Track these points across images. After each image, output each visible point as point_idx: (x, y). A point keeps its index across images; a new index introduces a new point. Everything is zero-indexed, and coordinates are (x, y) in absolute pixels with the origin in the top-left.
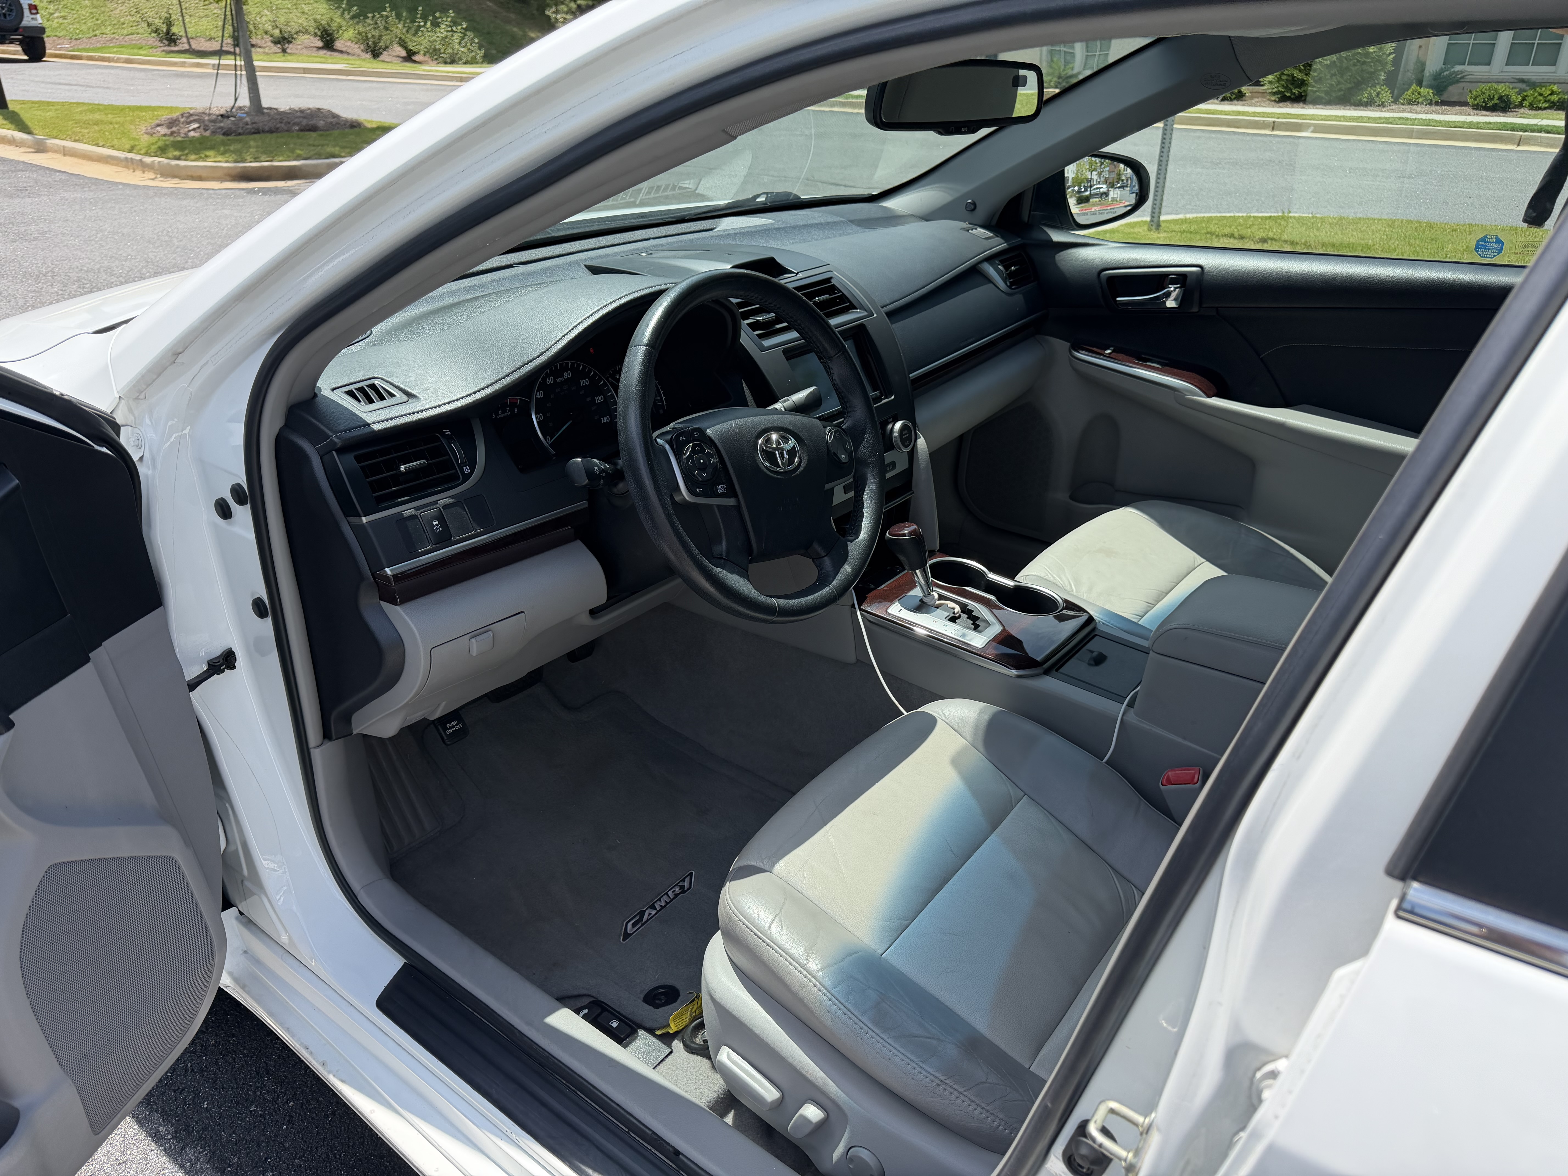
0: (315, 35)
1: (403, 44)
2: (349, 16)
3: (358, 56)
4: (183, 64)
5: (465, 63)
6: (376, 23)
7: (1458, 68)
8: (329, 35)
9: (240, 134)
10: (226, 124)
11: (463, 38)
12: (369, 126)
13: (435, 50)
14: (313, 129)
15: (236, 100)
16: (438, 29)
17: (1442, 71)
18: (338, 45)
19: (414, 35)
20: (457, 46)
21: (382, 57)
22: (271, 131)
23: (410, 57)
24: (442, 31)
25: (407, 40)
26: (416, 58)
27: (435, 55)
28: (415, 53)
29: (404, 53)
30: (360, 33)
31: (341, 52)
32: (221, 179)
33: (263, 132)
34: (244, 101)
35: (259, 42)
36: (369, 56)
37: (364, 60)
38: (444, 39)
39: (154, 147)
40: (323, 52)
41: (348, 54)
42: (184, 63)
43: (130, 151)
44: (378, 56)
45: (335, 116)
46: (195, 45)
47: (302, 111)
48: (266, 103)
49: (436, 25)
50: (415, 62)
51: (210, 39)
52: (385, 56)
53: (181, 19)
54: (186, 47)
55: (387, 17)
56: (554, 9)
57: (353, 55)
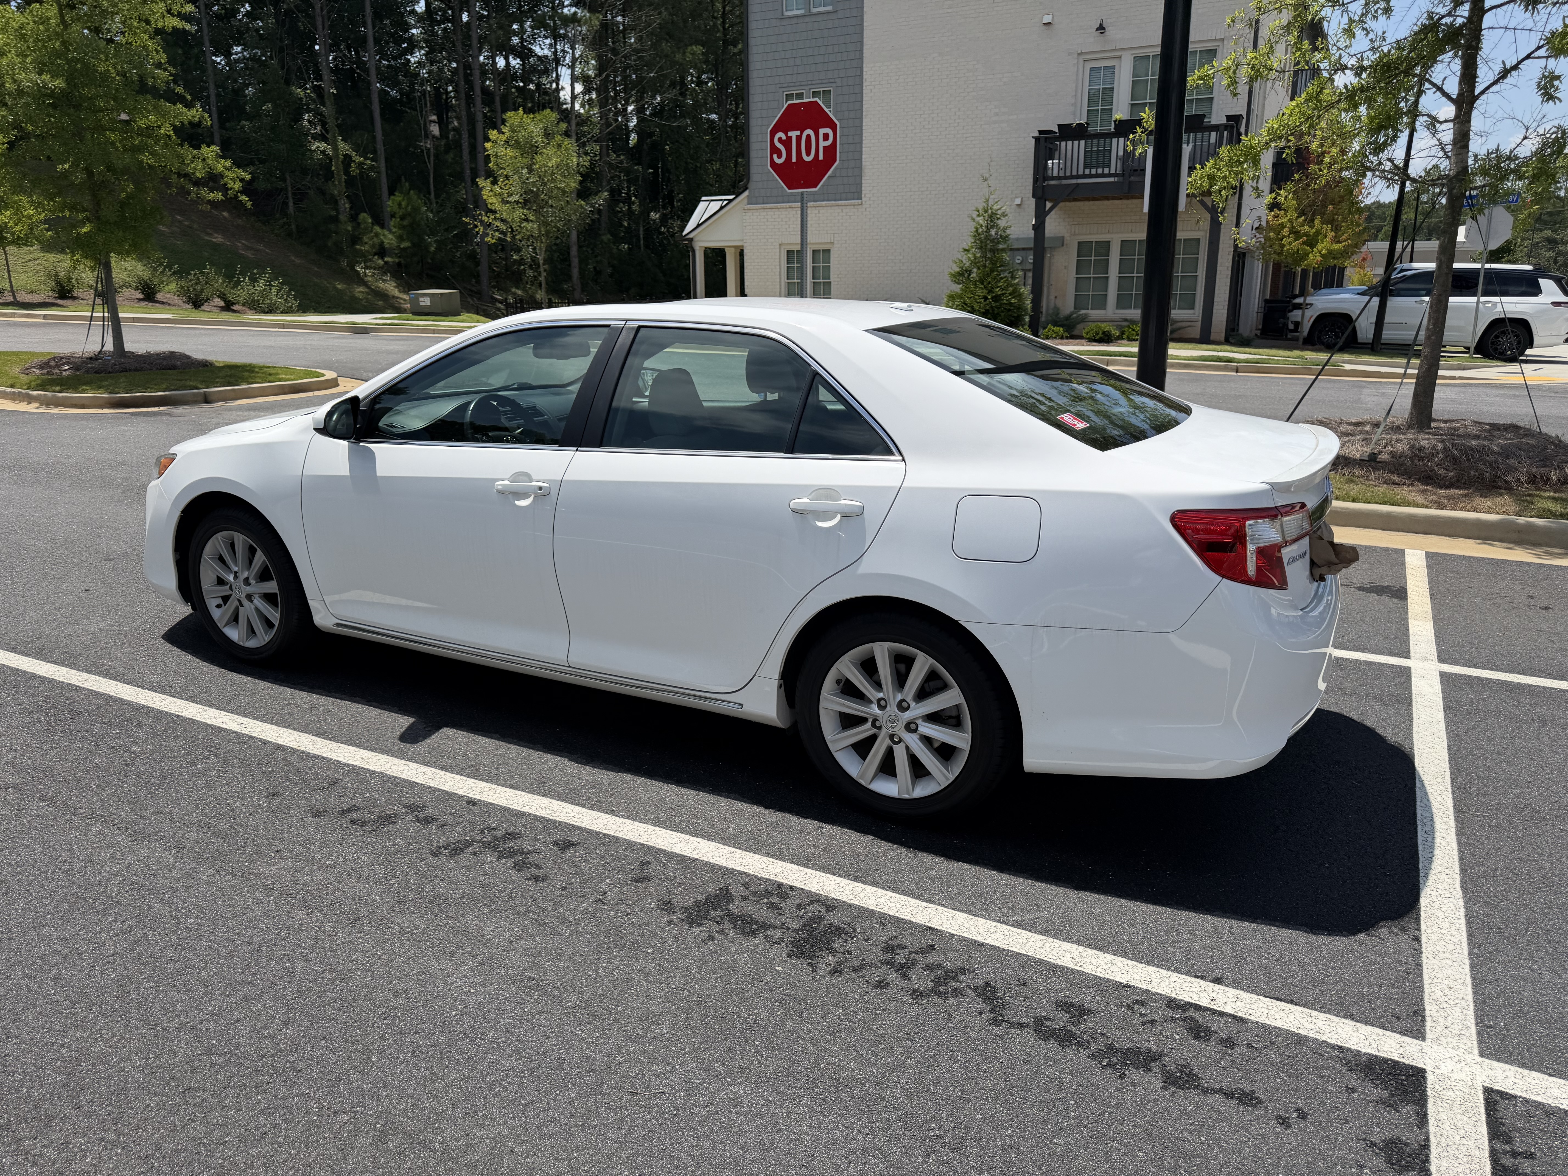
0: (137, 288)
1: (222, 297)
2: (170, 273)
3: (179, 306)
4: (13, 315)
5: (282, 313)
6: (198, 279)
7: (1083, 312)
8: (150, 288)
9: (110, 372)
10: (95, 364)
11: (280, 290)
12: (217, 364)
13: (253, 301)
14: (173, 367)
15: (103, 346)
16: (256, 284)
17: (1072, 314)
18: (159, 296)
19: (233, 288)
20: (274, 298)
21: (203, 308)
22: (136, 370)
23: (228, 307)
24: (261, 284)
25: (226, 292)
26: (235, 307)
27: (255, 306)
28: (233, 304)
29: (222, 304)
30: (182, 288)
31: (163, 303)
32: (101, 407)
33: (130, 370)
34: (109, 346)
35: (80, 295)
36: (189, 306)
37: (186, 310)
38: (262, 292)
39: (33, 384)
40: (144, 304)
41: (169, 304)
42: (15, 313)
43: (12, 386)
44: (200, 307)
45: (188, 357)
46: (23, 297)
47: (158, 355)
48: (129, 347)
49: (254, 280)
50: (235, 311)
51: (32, 292)
52: (205, 307)
53: (6, 275)
54: (11, 299)
55: (208, 273)
56: (363, 265)
57: (174, 305)
